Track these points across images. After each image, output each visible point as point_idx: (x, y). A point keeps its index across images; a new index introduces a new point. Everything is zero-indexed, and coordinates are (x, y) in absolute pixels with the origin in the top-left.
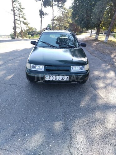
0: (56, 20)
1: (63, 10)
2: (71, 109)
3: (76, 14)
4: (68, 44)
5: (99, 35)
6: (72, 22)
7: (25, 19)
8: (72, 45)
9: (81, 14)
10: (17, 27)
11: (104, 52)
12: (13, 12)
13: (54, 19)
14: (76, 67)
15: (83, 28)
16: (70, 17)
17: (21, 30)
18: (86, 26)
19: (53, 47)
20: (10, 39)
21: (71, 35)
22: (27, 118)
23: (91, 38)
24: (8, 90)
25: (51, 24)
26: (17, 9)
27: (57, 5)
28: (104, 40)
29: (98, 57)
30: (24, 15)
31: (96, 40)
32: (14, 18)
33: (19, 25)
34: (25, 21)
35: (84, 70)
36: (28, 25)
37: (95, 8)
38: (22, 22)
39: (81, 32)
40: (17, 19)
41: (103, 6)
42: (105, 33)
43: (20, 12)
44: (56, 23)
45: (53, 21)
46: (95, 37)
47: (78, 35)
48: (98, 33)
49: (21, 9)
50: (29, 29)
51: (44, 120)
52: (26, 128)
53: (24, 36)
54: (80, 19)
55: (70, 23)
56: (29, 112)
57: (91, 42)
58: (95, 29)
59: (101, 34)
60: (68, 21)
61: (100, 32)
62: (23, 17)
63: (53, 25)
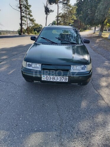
0: (61, 17)
1: (68, 7)
2: (69, 116)
3: (81, 10)
4: (71, 40)
5: (103, 32)
6: (76, 19)
7: (31, 16)
8: (74, 42)
9: (86, 10)
10: (24, 24)
11: (108, 49)
12: (20, 9)
13: (59, 15)
14: (77, 67)
15: (87, 24)
16: (75, 13)
17: (28, 27)
18: (90, 23)
19: (53, 43)
20: (18, 35)
21: (74, 31)
22: (17, 126)
23: (94, 35)
24: (4, 88)
25: (56, 20)
26: (23, 7)
27: (62, 2)
28: (108, 37)
29: (101, 54)
30: (30, 12)
31: (100, 37)
32: (21, 14)
33: (25, 21)
34: (31, 18)
35: (86, 71)
36: (34, 22)
37: (100, 4)
38: (28, 19)
39: (85, 29)
40: (23, 16)
41: (108, 2)
42: (109, 30)
43: (27, 10)
44: (60, 19)
45: (58, 18)
46: (98, 33)
47: (82, 31)
48: (102, 30)
49: (28, 7)
50: (34, 26)
51: (36, 129)
52: (14, 140)
53: (30, 32)
54: (84, 16)
55: (74, 20)
56: (21, 118)
57: (94, 38)
58: (99, 25)
59: (105, 30)
60: (73, 18)
61: (104, 29)
62: (29, 14)
63: (58, 22)
